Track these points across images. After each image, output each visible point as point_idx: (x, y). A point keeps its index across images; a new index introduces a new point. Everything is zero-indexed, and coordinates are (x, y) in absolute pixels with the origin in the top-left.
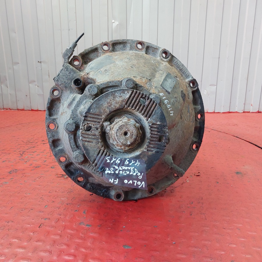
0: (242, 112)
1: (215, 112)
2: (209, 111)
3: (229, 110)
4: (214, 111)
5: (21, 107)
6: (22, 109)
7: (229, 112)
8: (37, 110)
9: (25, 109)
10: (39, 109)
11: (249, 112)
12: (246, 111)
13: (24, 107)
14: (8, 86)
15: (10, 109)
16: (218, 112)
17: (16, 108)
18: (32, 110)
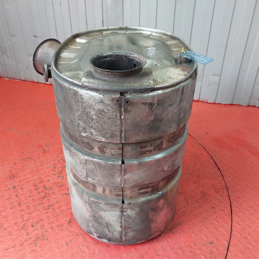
0: (246, 105)
1: (217, 102)
2: (209, 102)
3: (232, 102)
4: (215, 102)
5: (23, 78)
6: (25, 80)
7: (232, 105)
8: (38, 83)
9: (27, 80)
10: (40, 82)
11: (254, 106)
12: (251, 105)
13: (26, 78)
14: (9, 57)
15: (13, 78)
16: (219, 103)
17: (18, 79)
18: (34, 82)
